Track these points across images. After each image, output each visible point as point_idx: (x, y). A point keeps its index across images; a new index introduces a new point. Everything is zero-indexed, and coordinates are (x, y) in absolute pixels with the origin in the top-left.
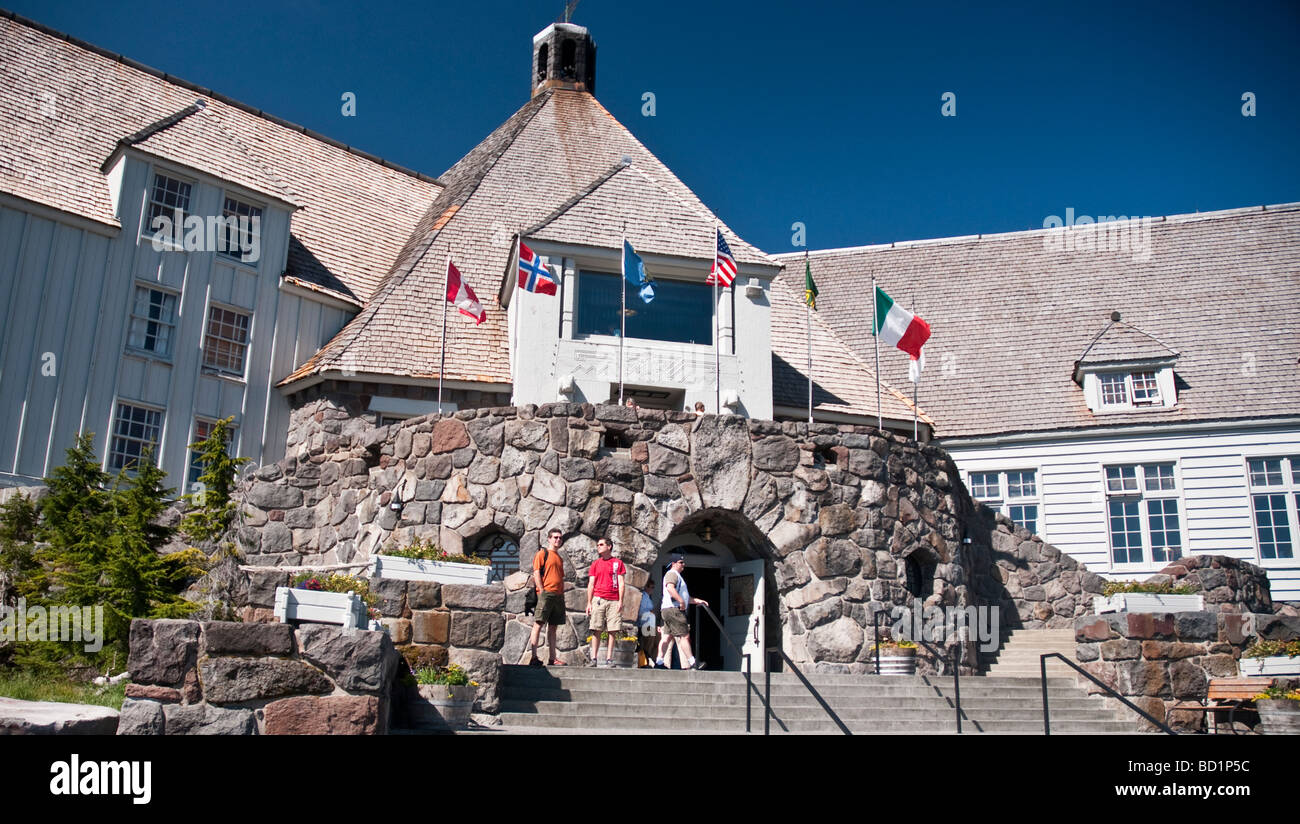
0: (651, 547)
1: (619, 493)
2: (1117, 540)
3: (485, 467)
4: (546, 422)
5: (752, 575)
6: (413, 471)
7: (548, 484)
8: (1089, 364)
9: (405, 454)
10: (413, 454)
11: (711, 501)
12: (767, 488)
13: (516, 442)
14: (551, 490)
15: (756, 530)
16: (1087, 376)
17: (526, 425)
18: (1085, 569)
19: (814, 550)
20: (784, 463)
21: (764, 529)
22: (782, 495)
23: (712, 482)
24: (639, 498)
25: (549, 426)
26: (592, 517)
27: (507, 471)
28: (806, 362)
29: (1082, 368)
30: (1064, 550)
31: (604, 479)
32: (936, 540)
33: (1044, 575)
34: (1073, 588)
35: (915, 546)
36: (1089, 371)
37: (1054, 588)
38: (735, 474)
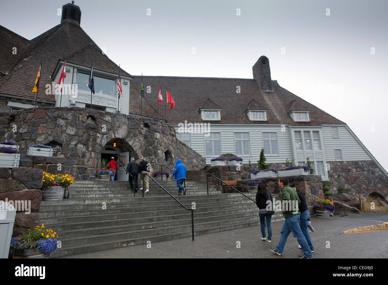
0: (100, 148)
1: (92, 133)
2: (207, 150)
3: (51, 124)
4: (71, 112)
5: (126, 156)
6: (27, 124)
7: (71, 129)
9: (24, 119)
10: (27, 119)
11: (117, 136)
12: (132, 133)
13: (62, 117)
14: (72, 131)
15: (128, 144)
16: (202, 111)
17: (65, 112)
18: (201, 156)
19: (143, 150)
20: (136, 127)
22: (135, 135)
23: (117, 131)
24: (98, 135)
26: (84, 139)
27: (58, 125)
28: (141, 102)
29: (201, 110)
30: (197, 152)
31: (87, 129)
32: (171, 148)
33: (193, 157)
34: (199, 161)
35: (167, 149)
36: (203, 111)
37: (194, 161)
38: (123, 129)
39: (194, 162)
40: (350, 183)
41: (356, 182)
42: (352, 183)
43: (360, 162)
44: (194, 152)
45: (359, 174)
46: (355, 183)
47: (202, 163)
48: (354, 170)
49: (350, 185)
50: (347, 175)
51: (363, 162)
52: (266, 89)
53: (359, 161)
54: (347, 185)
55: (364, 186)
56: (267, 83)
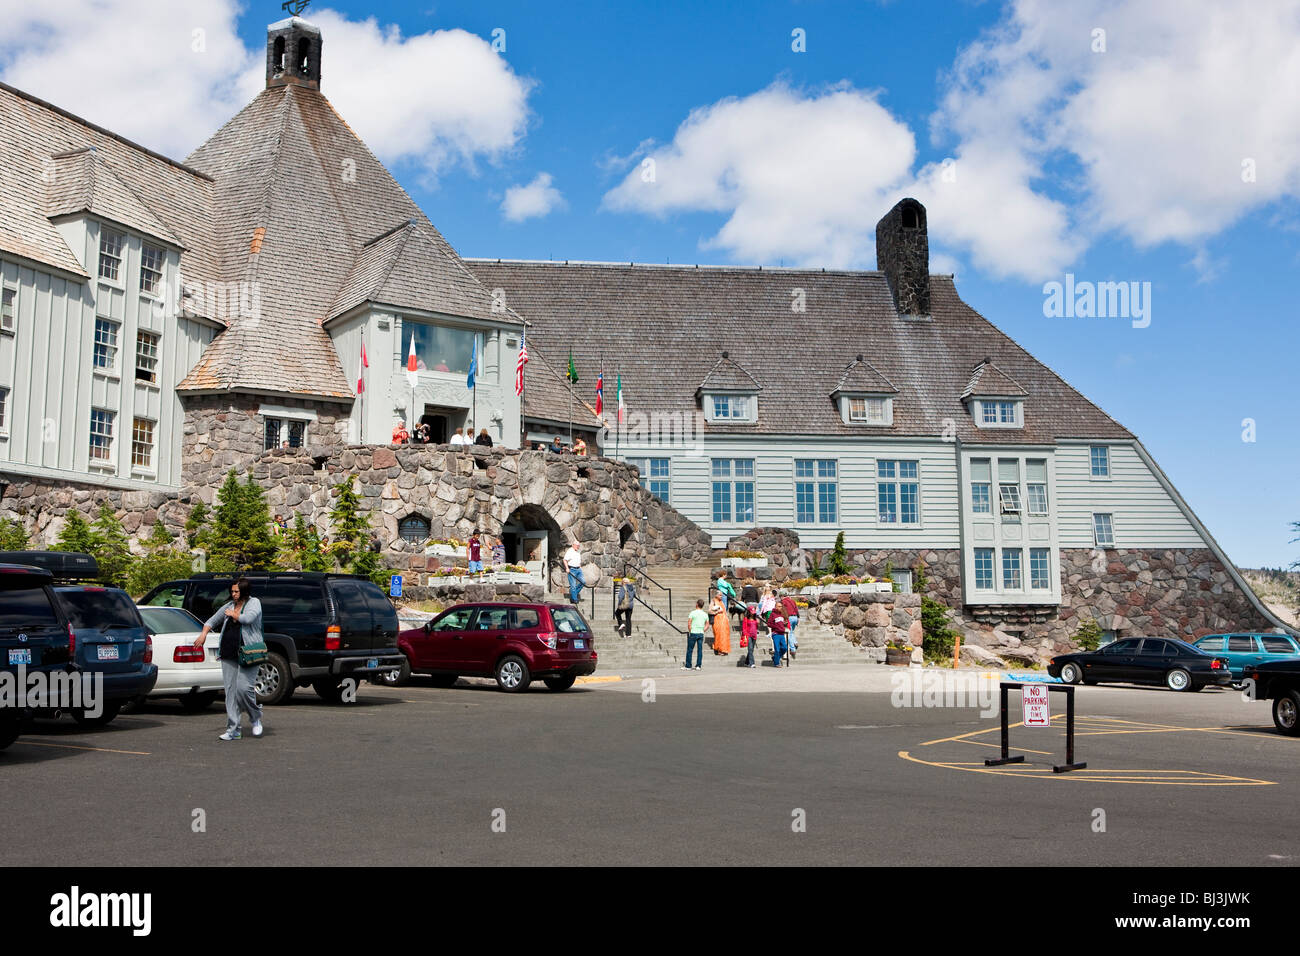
0: (499, 526)
1: (483, 496)
2: (716, 507)
3: (407, 479)
4: (443, 455)
5: (540, 539)
7: (447, 490)
8: (706, 389)
9: (350, 467)
10: (355, 468)
11: (529, 500)
12: (555, 493)
13: (427, 466)
14: (449, 494)
15: (548, 515)
16: (705, 398)
17: (433, 456)
18: (699, 530)
19: (577, 527)
20: (563, 478)
21: (553, 515)
22: (562, 496)
23: (528, 490)
24: (493, 499)
25: (445, 457)
26: (471, 509)
27: (421, 482)
29: (703, 392)
30: (689, 518)
31: (475, 488)
32: (633, 519)
33: (677, 533)
34: (693, 541)
35: (624, 523)
36: (707, 394)
37: (682, 541)
38: (538, 484)
39: (681, 545)
40: (1130, 613)
41: (1149, 610)
42: (1137, 615)
43: (1168, 554)
44: (683, 518)
45: (1162, 587)
46: (1146, 613)
47: (700, 548)
48: (1147, 576)
49: (1128, 617)
50: (1123, 589)
51: (1178, 553)
52: (908, 312)
53: (1167, 549)
54: (1118, 619)
55: (1172, 623)
56: (916, 291)
